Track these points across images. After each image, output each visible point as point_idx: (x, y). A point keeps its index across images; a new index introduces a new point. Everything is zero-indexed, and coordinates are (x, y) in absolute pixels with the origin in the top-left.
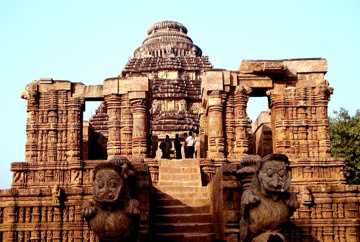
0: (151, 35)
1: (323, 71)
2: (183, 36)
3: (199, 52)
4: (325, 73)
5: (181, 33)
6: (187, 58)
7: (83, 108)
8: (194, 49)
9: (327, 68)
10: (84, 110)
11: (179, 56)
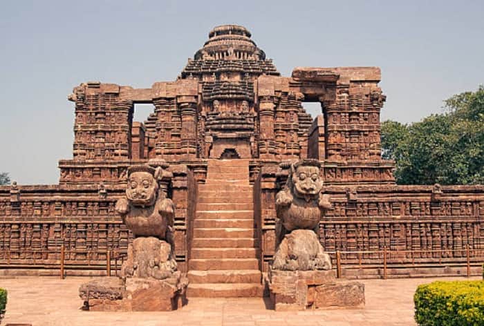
0: (212, 38)
1: (377, 79)
2: (246, 40)
3: (262, 55)
4: (378, 81)
5: (244, 37)
6: (250, 61)
7: (131, 111)
8: (257, 52)
9: (380, 77)
10: (133, 112)
11: (242, 58)
